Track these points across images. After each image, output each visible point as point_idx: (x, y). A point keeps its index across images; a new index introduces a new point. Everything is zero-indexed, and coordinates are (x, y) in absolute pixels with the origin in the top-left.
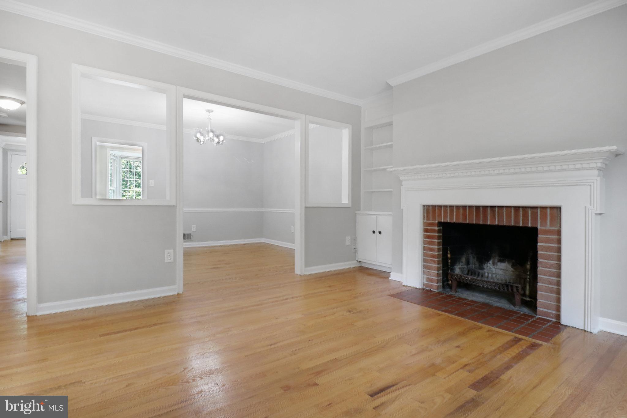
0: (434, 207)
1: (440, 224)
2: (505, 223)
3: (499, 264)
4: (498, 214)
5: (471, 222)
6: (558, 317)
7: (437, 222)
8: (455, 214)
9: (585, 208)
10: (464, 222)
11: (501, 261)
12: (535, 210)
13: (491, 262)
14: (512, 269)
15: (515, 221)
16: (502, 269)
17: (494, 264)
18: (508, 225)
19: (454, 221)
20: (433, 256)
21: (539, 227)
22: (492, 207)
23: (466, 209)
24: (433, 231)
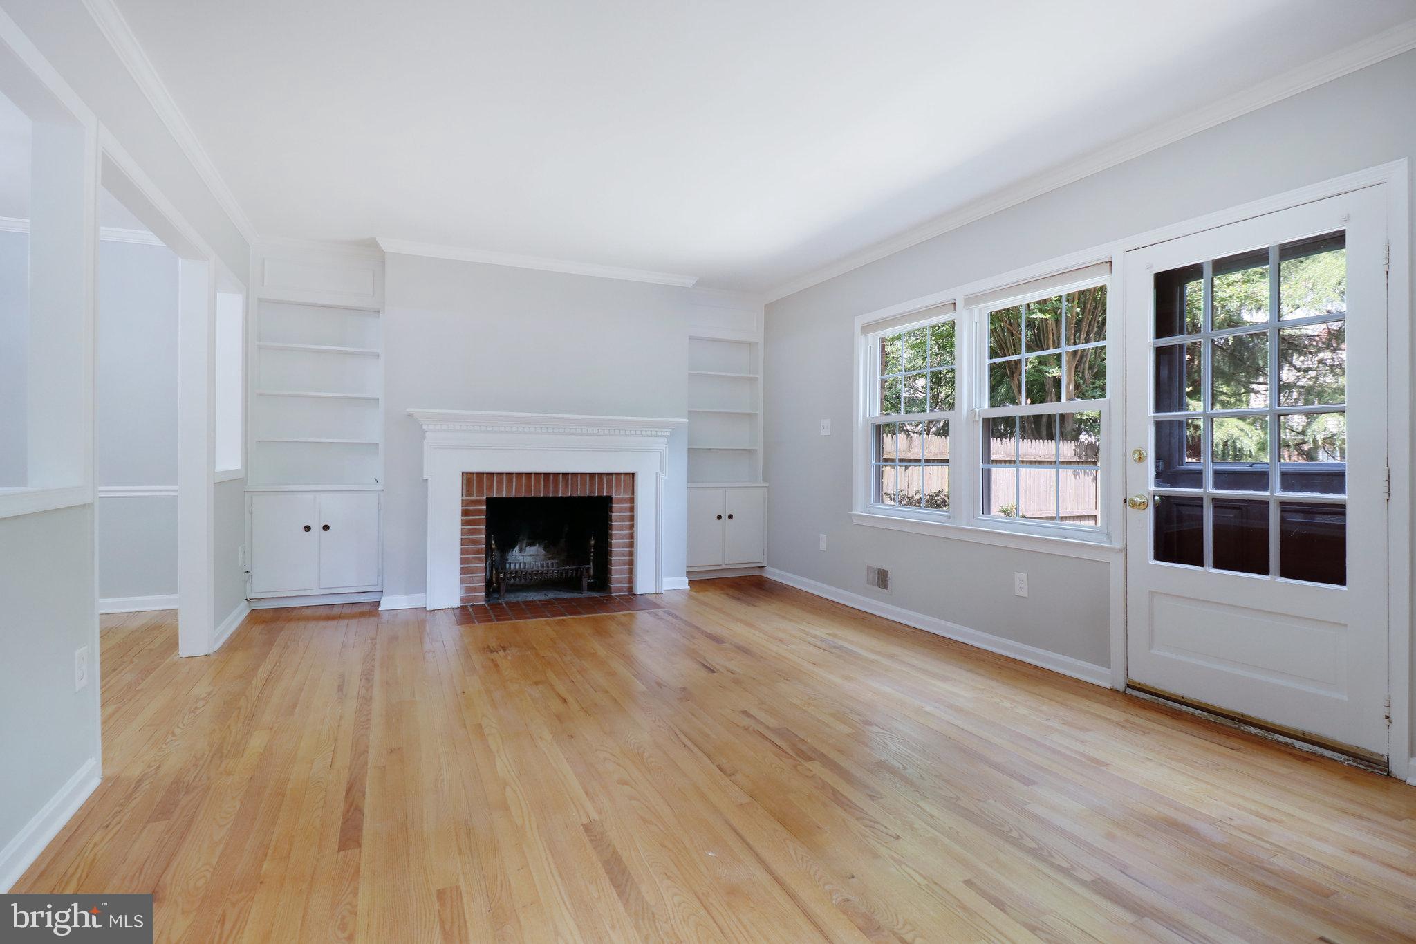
0: (480, 475)
1: (490, 502)
2: (579, 493)
3: (528, 548)
4: (572, 484)
5: (537, 495)
6: (631, 589)
7: (485, 498)
8: (514, 484)
9: (657, 473)
10: (527, 496)
11: (531, 544)
12: (610, 477)
13: (517, 548)
14: (543, 552)
15: (590, 492)
16: (531, 555)
17: (521, 550)
18: (582, 495)
19: (513, 495)
20: (479, 552)
21: (613, 496)
22: (565, 475)
23: (531, 478)
24: (479, 512)
